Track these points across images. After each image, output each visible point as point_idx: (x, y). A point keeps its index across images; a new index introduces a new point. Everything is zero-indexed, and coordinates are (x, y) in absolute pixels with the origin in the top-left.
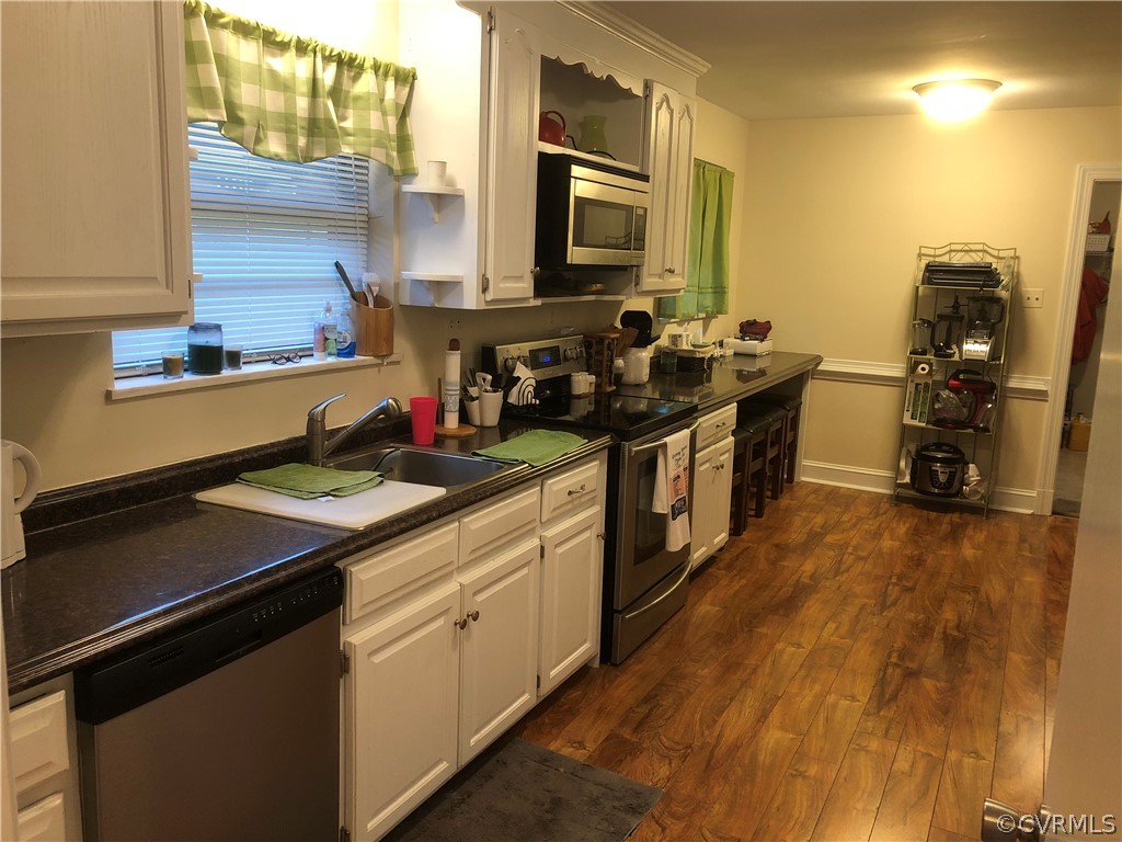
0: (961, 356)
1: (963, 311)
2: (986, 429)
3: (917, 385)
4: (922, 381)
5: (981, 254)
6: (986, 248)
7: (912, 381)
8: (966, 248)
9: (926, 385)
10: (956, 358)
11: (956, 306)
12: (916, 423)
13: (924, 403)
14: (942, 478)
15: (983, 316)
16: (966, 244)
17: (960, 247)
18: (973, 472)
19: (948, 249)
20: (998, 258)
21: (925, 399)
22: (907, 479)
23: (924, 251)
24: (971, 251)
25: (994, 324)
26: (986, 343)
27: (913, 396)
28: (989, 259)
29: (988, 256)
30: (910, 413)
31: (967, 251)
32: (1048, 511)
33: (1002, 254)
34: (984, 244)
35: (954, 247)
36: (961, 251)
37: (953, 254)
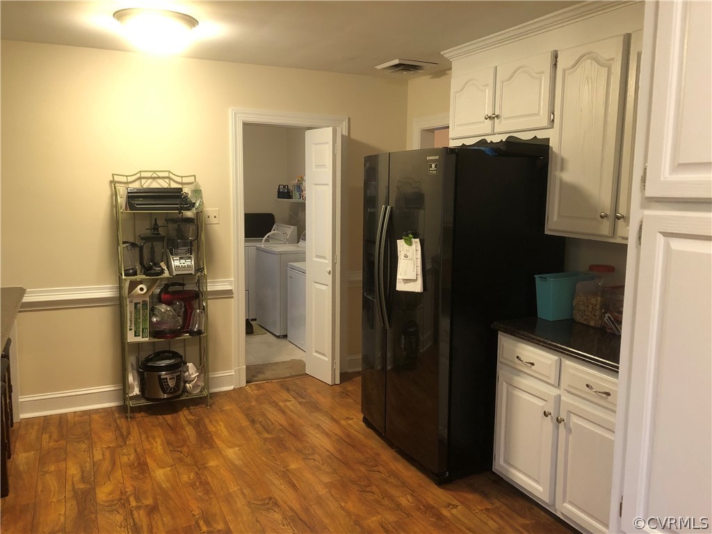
0: (170, 273)
1: (162, 232)
2: (199, 332)
3: (136, 304)
4: (140, 300)
5: (167, 180)
6: (171, 176)
7: (131, 302)
8: (154, 175)
9: (145, 303)
10: (166, 274)
11: (155, 228)
12: (139, 339)
13: (144, 320)
14: (171, 384)
15: (181, 234)
16: (154, 172)
17: (149, 175)
18: (192, 370)
19: (138, 175)
20: (182, 184)
21: (144, 316)
22: (136, 391)
23: (117, 178)
24: (159, 178)
25: (191, 241)
26: (190, 258)
27: (133, 314)
28: (174, 185)
29: (172, 182)
30: (133, 331)
31: (154, 178)
32: (243, 383)
33: (185, 180)
34: (169, 172)
35: (143, 175)
36: (151, 178)
37: (143, 181)
